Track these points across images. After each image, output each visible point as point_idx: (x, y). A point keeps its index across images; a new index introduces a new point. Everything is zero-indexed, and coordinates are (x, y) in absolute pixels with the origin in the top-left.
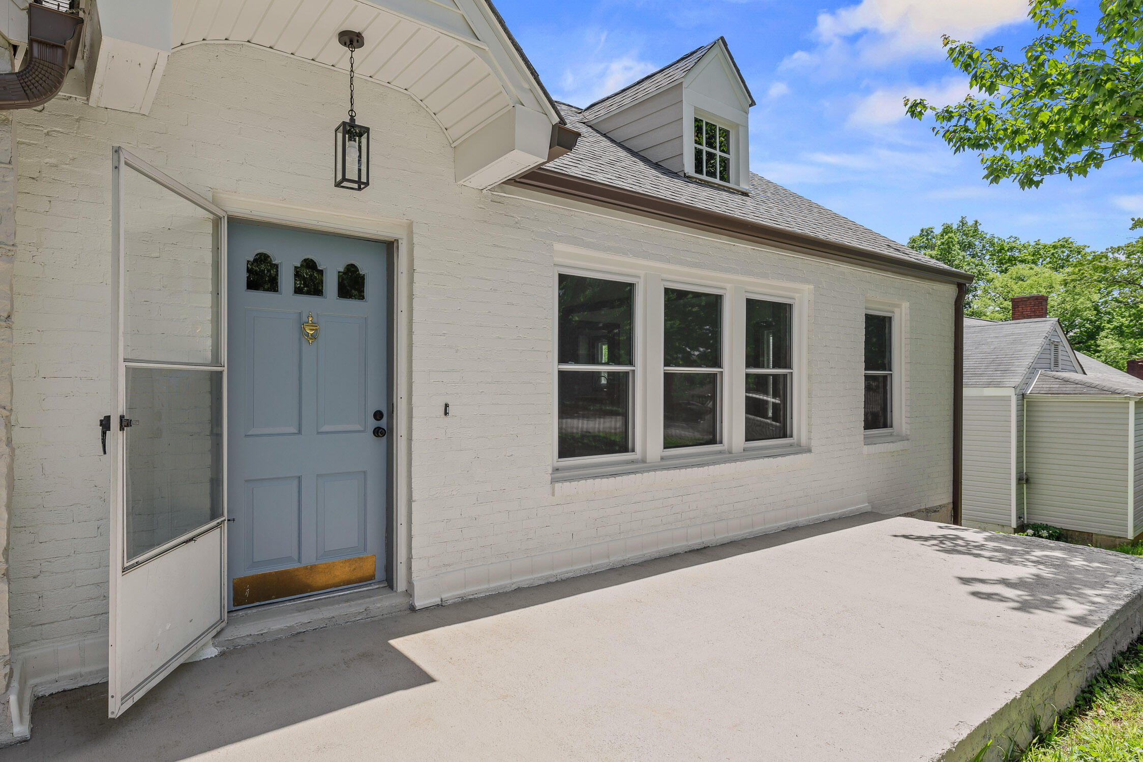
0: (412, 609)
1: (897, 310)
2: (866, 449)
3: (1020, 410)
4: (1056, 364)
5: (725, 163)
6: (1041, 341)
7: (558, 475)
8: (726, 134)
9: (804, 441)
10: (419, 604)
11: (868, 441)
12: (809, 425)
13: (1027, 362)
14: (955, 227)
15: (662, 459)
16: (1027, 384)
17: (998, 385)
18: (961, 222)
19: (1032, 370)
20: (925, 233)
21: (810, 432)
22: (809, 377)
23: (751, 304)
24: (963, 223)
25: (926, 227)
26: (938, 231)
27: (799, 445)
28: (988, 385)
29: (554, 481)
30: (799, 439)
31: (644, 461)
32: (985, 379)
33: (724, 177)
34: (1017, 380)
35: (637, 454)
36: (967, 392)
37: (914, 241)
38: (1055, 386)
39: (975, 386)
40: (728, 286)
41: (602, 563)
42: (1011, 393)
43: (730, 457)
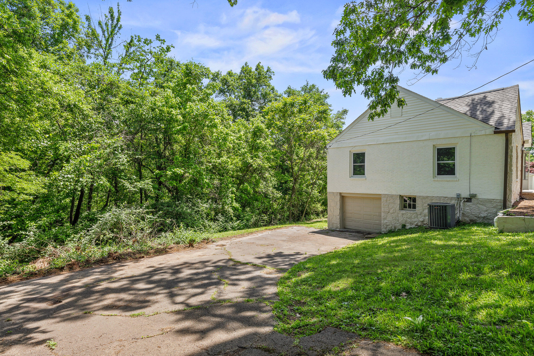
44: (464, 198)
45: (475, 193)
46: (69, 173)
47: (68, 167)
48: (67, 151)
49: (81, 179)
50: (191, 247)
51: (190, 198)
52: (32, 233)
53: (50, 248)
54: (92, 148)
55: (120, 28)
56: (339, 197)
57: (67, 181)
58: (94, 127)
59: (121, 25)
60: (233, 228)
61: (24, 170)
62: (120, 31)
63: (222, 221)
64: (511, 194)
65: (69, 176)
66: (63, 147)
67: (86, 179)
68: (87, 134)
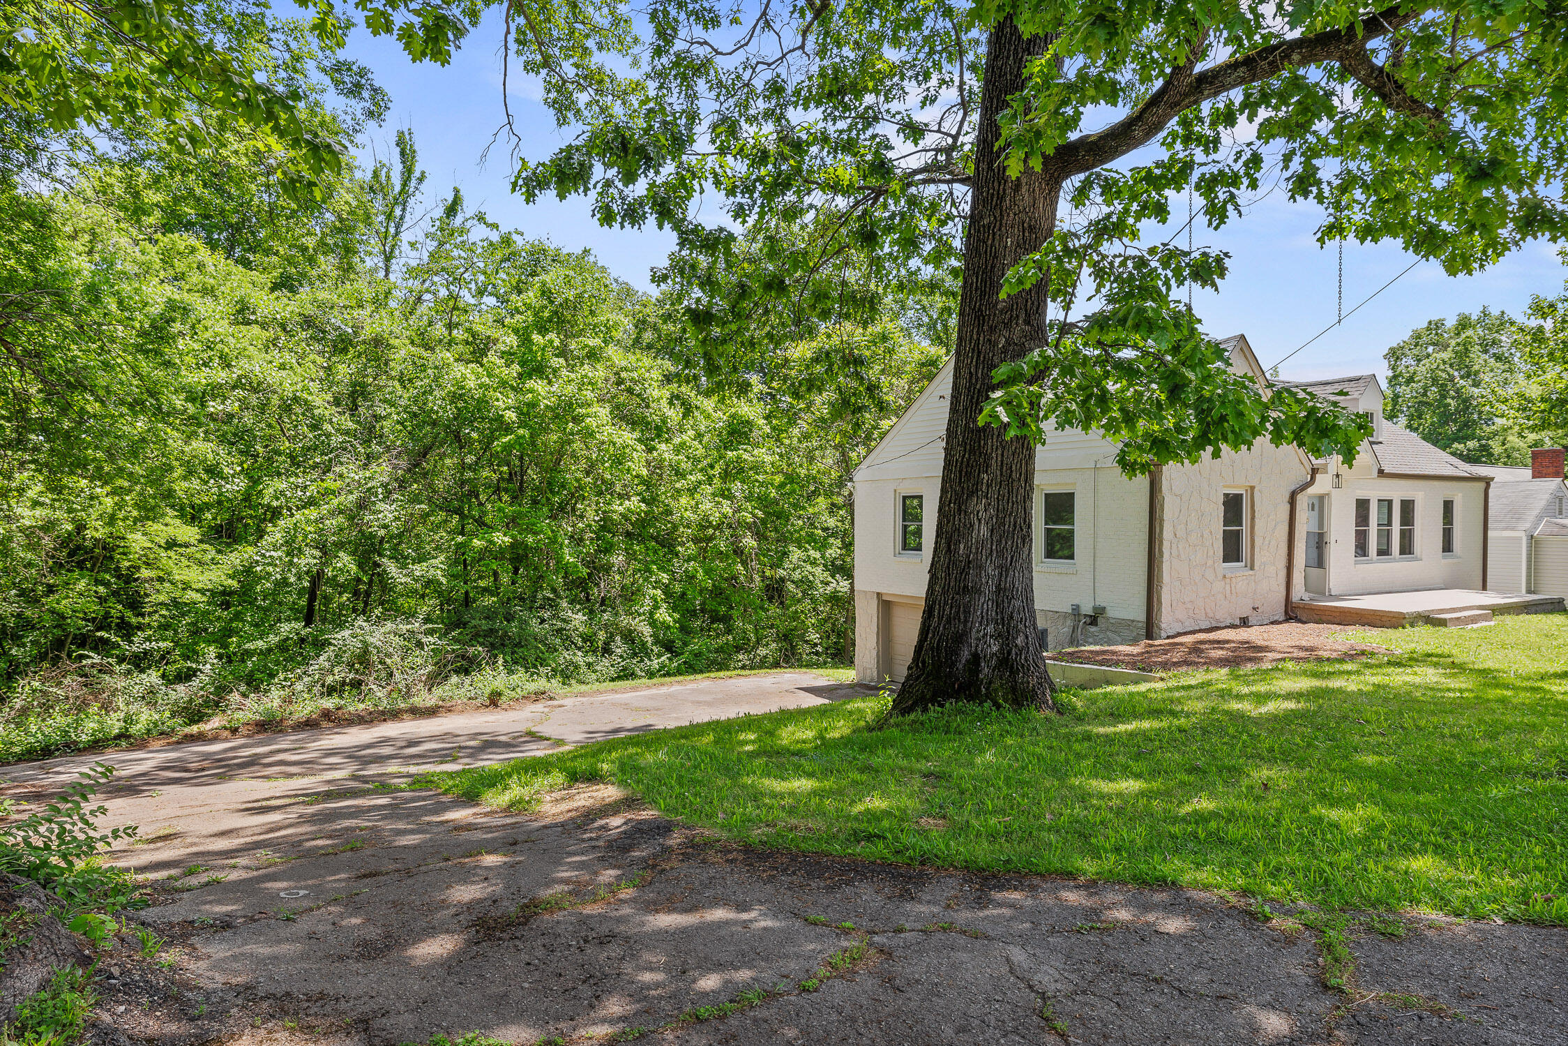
0: (1331, 595)
1: (1457, 497)
2: (1443, 560)
3: (1529, 547)
4: (1561, 513)
6: (1547, 496)
11: (1444, 557)
12: (1420, 550)
13: (1536, 512)
14: (1474, 317)
15: (1377, 560)
16: (1536, 528)
17: (1513, 529)
18: (1483, 312)
19: (1539, 518)
20: (1433, 326)
21: (1420, 553)
22: (1421, 530)
24: (1485, 313)
25: (1435, 318)
26: (1451, 322)
27: (1417, 558)
28: (1506, 529)
29: (1355, 564)
32: (1503, 525)
34: (1528, 525)
35: (1370, 558)
36: (1490, 533)
37: (1419, 337)
38: (1556, 530)
39: (1495, 529)
40: (1395, 496)
42: (1523, 535)
43: (1395, 560)
44: (1086, 616)
45: (1103, 605)
46: (275, 548)
47: (275, 534)
48: (277, 499)
49: (295, 560)
50: (491, 708)
51: (549, 599)
52: (208, 666)
53: (235, 697)
54: (327, 493)
55: (421, 180)
56: (875, 602)
57: (269, 564)
58: (333, 443)
59: (423, 173)
60: (651, 674)
61: (187, 545)
62: (422, 187)
63: (621, 657)
64: (1159, 609)
65: (273, 553)
66: (271, 490)
67: (308, 559)
68: (318, 460)
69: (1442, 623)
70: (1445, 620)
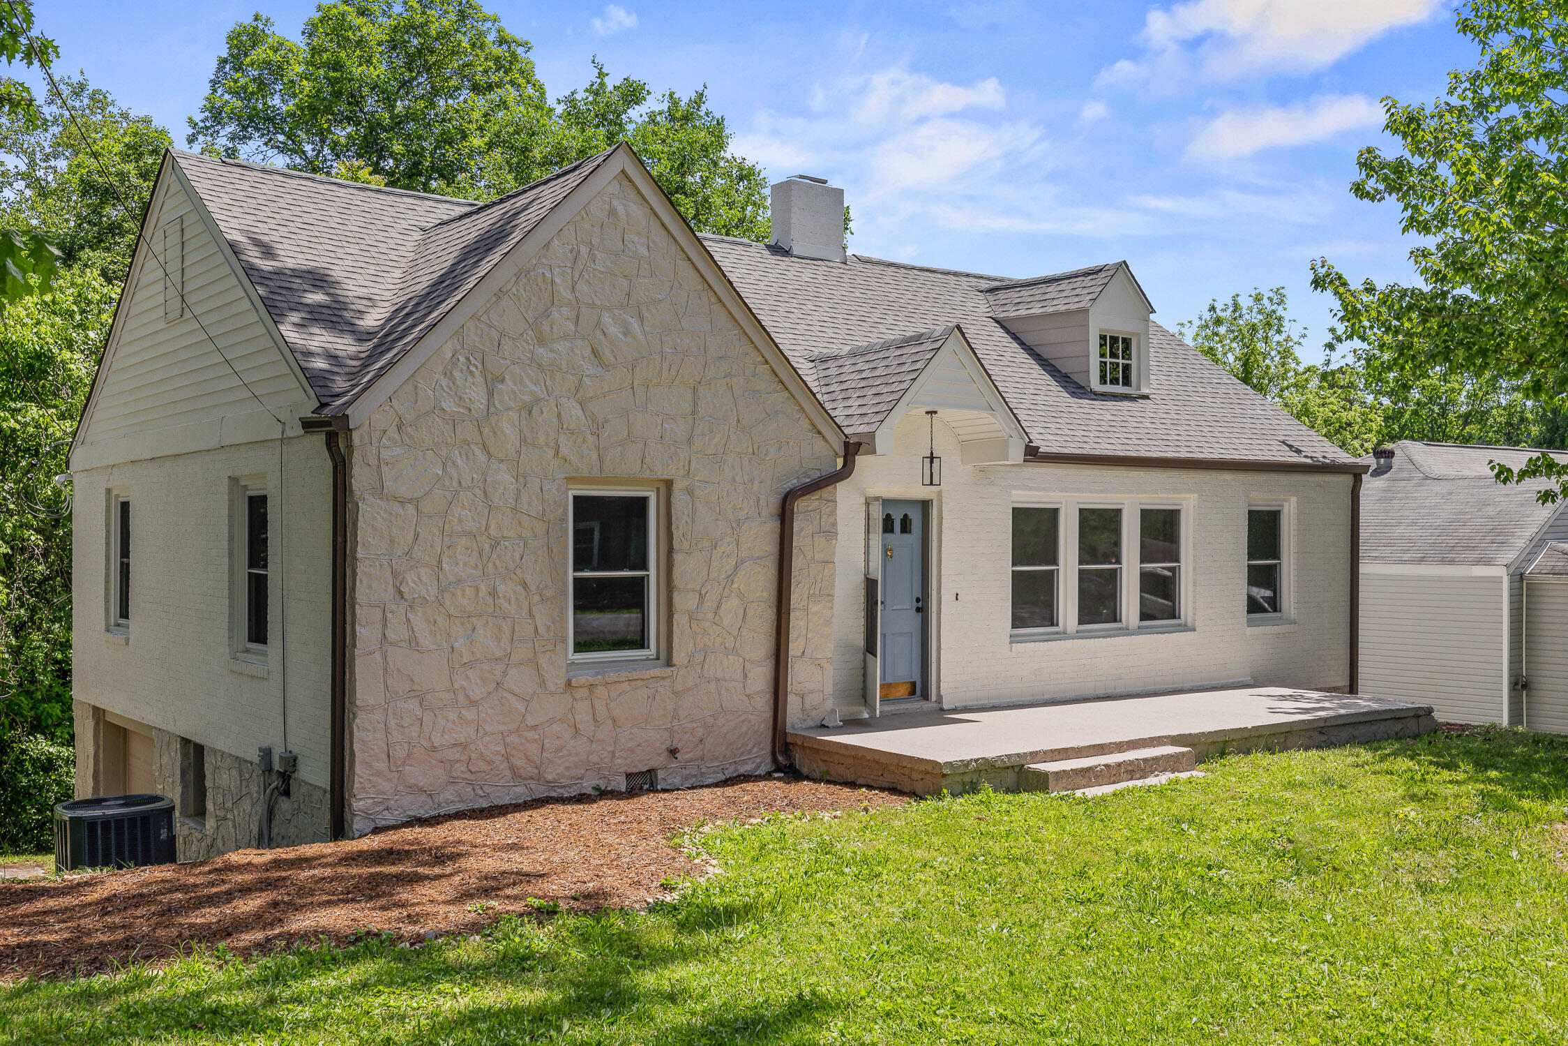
0: (942, 710)
1: (1286, 504)
2: (1249, 631)
3: (1516, 595)
5: (1127, 368)
7: (1014, 639)
8: (1126, 342)
9: (1190, 623)
10: (945, 707)
11: (1250, 623)
12: (1195, 609)
13: (1530, 532)
15: (1077, 632)
16: (1530, 561)
17: (1488, 563)
19: (1539, 542)
21: (1195, 614)
22: (1194, 569)
23: (1145, 513)
27: (1186, 625)
28: (1478, 562)
29: (1011, 642)
30: (1186, 622)
31: (1065, 633)
32: (1476, 555)
33: (1127, 382)
34: (1510, 556)
35: (1060, 628)
36: (1364, 568)
40: (1126, 502)
41: (1040, 697)
42: (1502, 573)
43: (1127, 632)
44: (278, 775)
45: (294, 751)
69: (1040, 783)
70: (1045, 775)
